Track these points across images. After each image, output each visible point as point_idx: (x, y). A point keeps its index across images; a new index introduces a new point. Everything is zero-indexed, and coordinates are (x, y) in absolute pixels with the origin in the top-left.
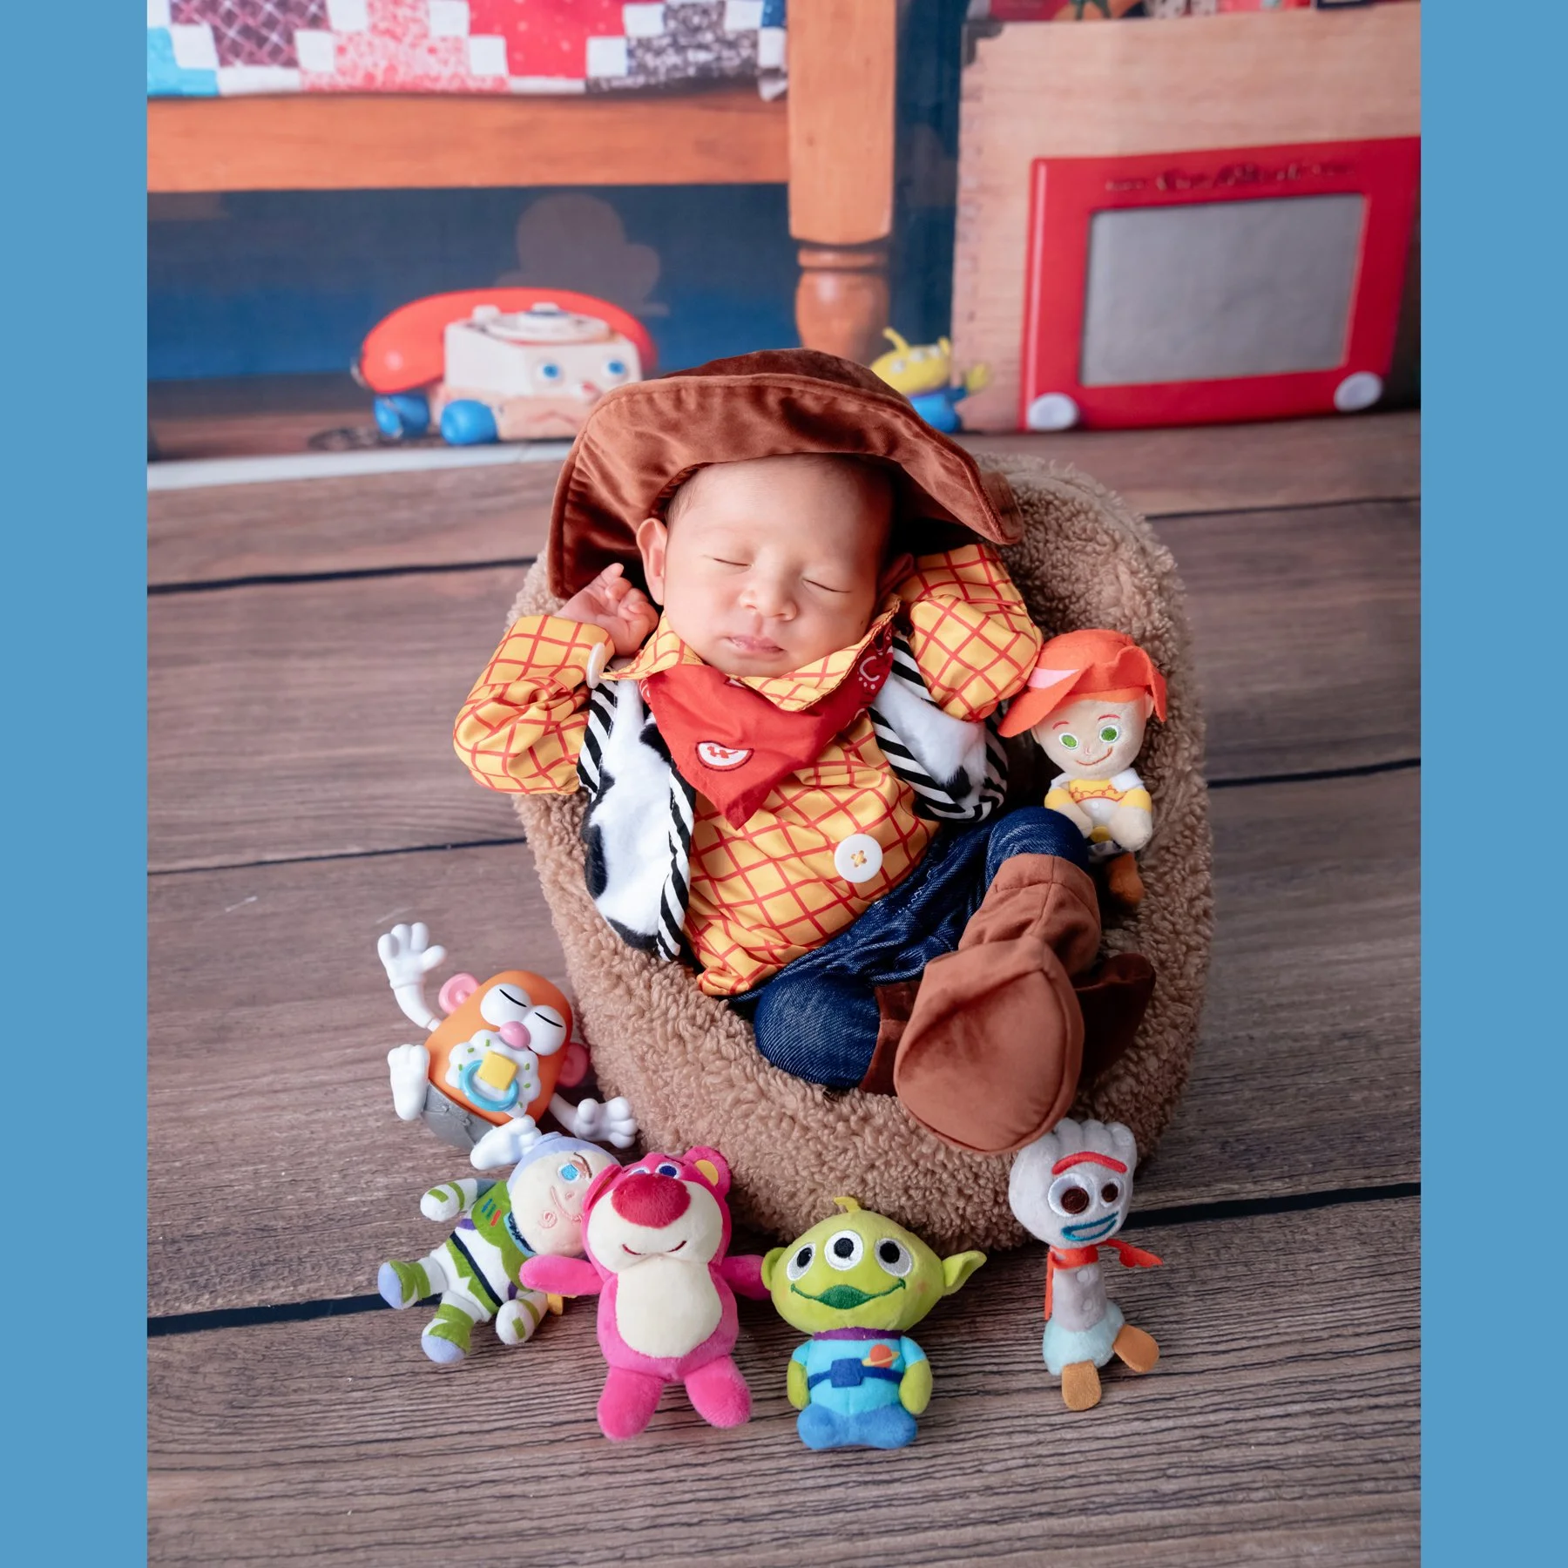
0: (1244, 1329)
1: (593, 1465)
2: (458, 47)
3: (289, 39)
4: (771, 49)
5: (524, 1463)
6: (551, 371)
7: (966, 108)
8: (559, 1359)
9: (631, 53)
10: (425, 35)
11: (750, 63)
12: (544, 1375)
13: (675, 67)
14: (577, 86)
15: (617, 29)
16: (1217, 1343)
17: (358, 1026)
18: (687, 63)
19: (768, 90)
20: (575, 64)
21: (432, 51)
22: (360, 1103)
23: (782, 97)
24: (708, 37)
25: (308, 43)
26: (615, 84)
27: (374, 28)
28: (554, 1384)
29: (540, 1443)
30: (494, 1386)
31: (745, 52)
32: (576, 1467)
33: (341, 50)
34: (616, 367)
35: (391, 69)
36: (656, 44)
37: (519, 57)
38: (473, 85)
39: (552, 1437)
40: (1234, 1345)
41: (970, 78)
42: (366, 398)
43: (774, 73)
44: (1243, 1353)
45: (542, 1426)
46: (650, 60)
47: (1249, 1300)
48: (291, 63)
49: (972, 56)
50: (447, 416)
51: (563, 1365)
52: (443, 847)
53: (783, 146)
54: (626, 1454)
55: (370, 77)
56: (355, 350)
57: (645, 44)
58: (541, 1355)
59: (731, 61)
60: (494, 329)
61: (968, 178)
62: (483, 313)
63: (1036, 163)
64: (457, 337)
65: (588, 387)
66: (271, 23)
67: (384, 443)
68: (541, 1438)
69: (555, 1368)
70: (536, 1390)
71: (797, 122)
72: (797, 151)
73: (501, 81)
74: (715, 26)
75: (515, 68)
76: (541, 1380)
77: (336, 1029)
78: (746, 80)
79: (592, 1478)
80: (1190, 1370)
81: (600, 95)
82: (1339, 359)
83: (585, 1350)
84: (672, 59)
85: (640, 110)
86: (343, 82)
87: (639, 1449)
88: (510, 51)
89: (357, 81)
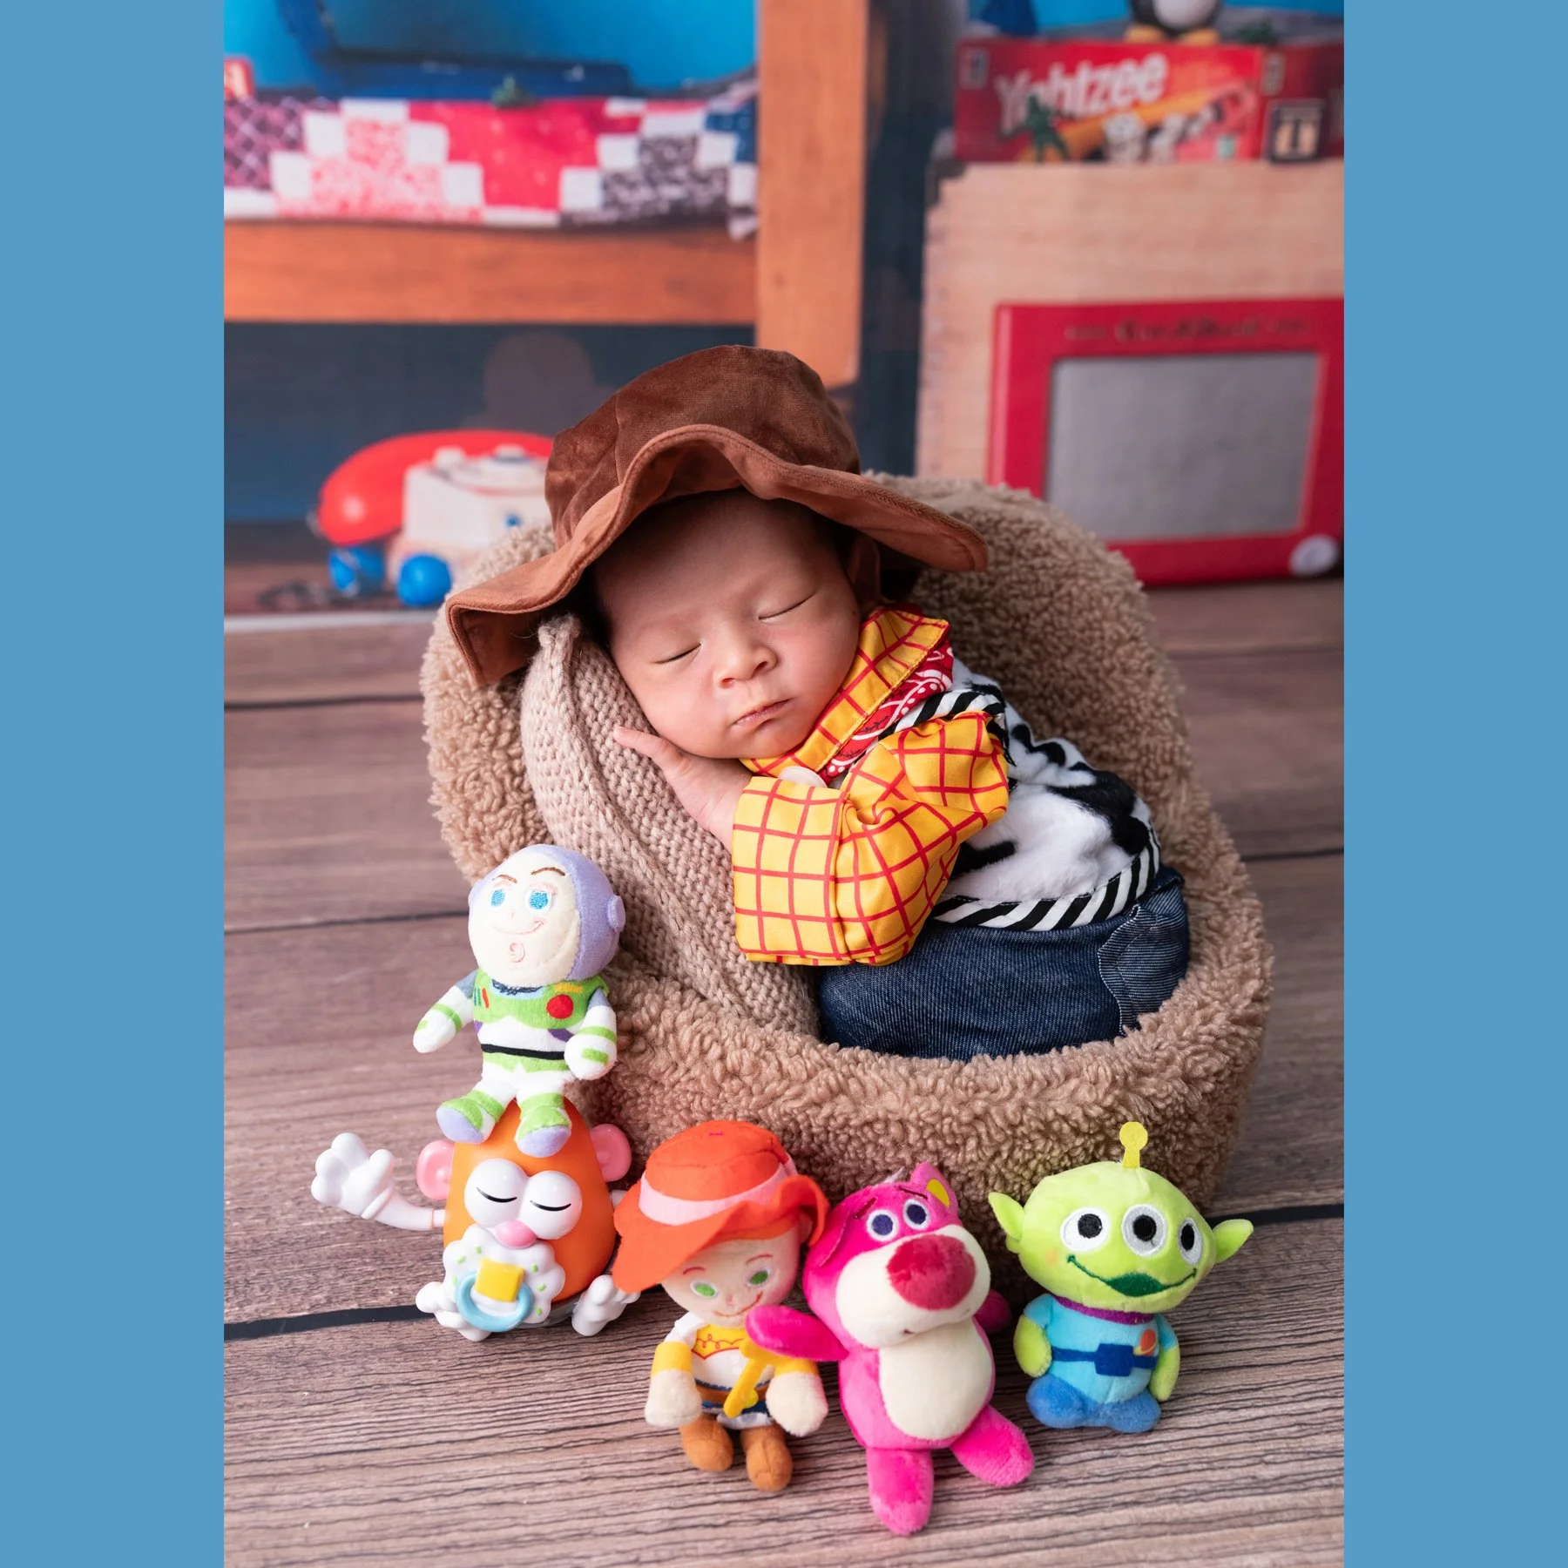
1: (597, 1470)
2: (433, 175)
3: (265, 160)
4: (742, 186)
5: (515, 1470)
6: (514, 520)
7: (933, 252)
8: (552, 1369)
9: (605, 186)
10: (400, 161)
11: (721, 201)
12: (535, 1384)
13: (646, 204)
14: (546, 218)
15: (590, 160)
16: (1301, 1336)
17: (313, 1070)
18: (659, 199)
19: (739, 228)
20: (548, 197)
21: (409, 178)
22: (317, 1137)
23: (751, 237)
24: (680, 172)
25: (284, 166)
26: (590, 219)
27: (353, 156)
28: (548, 1392)
29: (534, 1450)
30: (478, 1396)
31: (717, 187)
32: (577, 1473)
33: (317, 176)
35: (366, 197)
36: (632, 178)
37: (495, 188)
38: (447, 215)
39: (547, 1444)
41: (936, 220)
42: (318, 550)
43: (745, 211)
45: (535, 1433)
46: (624, 194)
48: (265, 186)
49: (936, 198)
50: (406, 571)
51: (558, 1374)
52: (406, 918)
53: (750, 289)
54: (635, 1458)
55: (344, 205)
56: (313, 497)
57: (619, 178)
58: (531, 1365)
59: (703, 196)
60: (459, 476)
61: (934, 321)
62: (448, 457)
63: (999, 309)
64: (419, 485)
66: (248, 145)
67: (339, 603)
68: (534, 1444)
69: (548, 1377)
70: (526, 1398)
71: (767, 263)
72: (765, 291)
73: (474, 212)
74: (688, 160)
75: (492, 198)
76: (532, 1389)
77: (289, 1073)
78: (717, 215)
79: (596, 1482)
80: (1275, 1362)
81: (573, 228)
82: (1297, 522)
83: (583, 1359)
84: (644, 194)
85: (614, 246)
86: (317, 209)
87: (650, 1453)
88: (488, 179)
89: (329, 208)
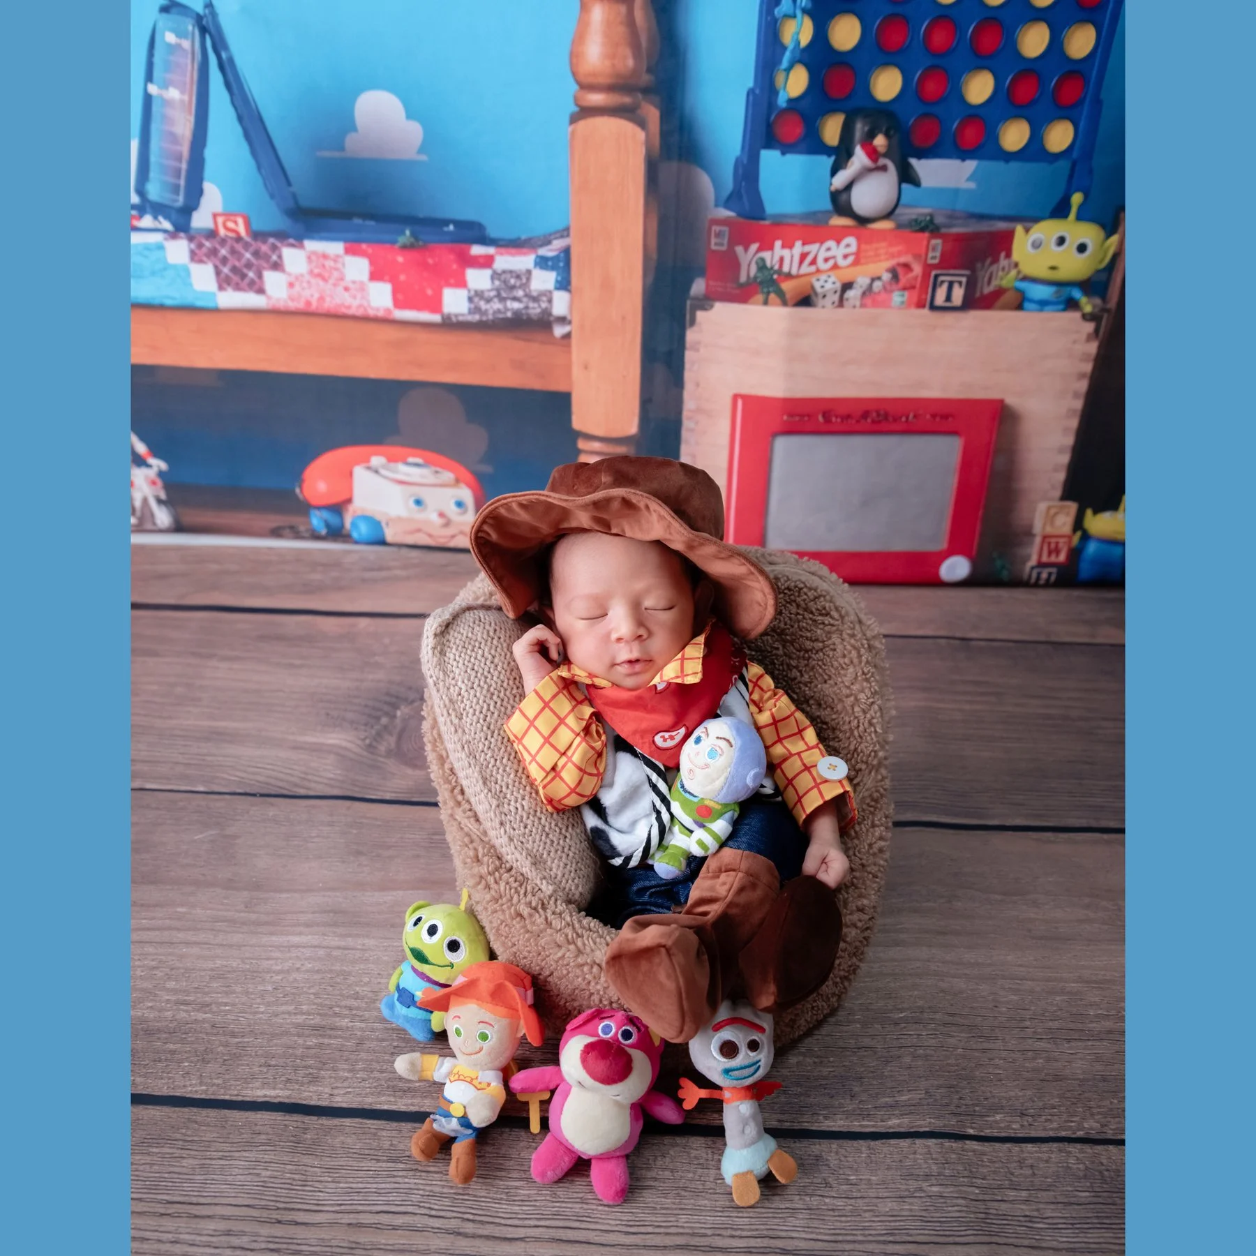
0: (654, 1219)
1: (182, 1236)
2: (362, 288)
3: (260, 276)
4: (560, 304)
5: (138, 1227)
6: (418, 502)
7: (689, 355)
8: (190, 1157)
9: (470, 299)
10: (342, 279)
11: (547, 312)
12: (175, 1166)
13: (499, 311)
14: (436, 318)
15: (462, 283)
16: (631, 1226)
17: (156, 906)
18: (507, 309)
19: (559, 331)
20: (435, 304)
21: (346, 289)
22: (136, 958)
23: (567, 336)
24: (520, 293)
25: (272, 280)
26: (461, 318)
27: (311, 272)
28: (179, 1173)
29: (154, 1214)
30: (141, 1168)
31: (544, 305)
32: (170, 1236)
33: (291, 285)
34: (459, 504)
35: (321, 299)
36: (486, 294)
37: (400, 297)
38: (371, 313)
39: (163, 1211)
40: (642, 1230)
41: (691, 335)
42: (304, 508)
43: (562, 320)
44: (648, 1236)
45: (160, 1202)
46: (483, 305)
47: (665, 1198)
48: (261, 291)
49: (693, 321)
50: (353, 524)
51: (191, 1161)
52: (254, 795)
53: (568, 368)
54: (205, 1232)
55: (308, 303)
56: (298, 477)
57: (479, 294)
58: (180, 1151)
59: (535, 310)
60: (383, 472)
61: (690, 403)
62: (376, 461)
63: (736, 397)
64: (360, 474)
65: (441, 515)
66: (249, 265)
67: (316, 537)
68: (156, 1210)
69: (185, 1162)
70: (166, 1175)
71: (578, 353)
72: (576, 372)
73: (388, 311)
74: (525, 286)
75: (398, 304)
76: (172, 1169)
77: (142, 905)
78: (542, 324)
79: (178, 1245)
80: (605, 1242)
81: (450, 325)
82: (942, 544)
83: (209, 1153)
84: (496, 305)
85: (477, 337)
86: (292, 305)
87: (215, 1230)
88: (395, 292)
89: (300, 305)
